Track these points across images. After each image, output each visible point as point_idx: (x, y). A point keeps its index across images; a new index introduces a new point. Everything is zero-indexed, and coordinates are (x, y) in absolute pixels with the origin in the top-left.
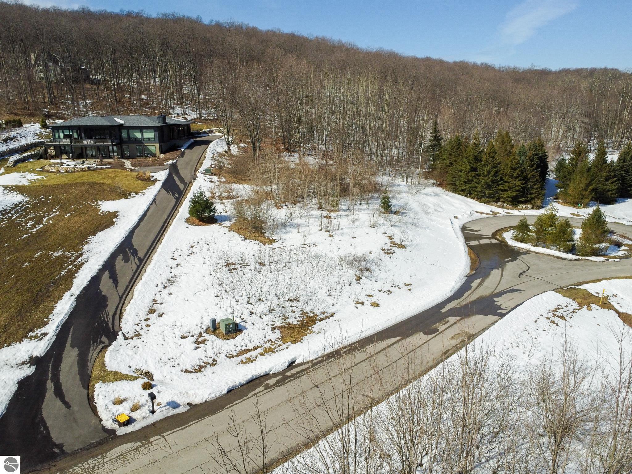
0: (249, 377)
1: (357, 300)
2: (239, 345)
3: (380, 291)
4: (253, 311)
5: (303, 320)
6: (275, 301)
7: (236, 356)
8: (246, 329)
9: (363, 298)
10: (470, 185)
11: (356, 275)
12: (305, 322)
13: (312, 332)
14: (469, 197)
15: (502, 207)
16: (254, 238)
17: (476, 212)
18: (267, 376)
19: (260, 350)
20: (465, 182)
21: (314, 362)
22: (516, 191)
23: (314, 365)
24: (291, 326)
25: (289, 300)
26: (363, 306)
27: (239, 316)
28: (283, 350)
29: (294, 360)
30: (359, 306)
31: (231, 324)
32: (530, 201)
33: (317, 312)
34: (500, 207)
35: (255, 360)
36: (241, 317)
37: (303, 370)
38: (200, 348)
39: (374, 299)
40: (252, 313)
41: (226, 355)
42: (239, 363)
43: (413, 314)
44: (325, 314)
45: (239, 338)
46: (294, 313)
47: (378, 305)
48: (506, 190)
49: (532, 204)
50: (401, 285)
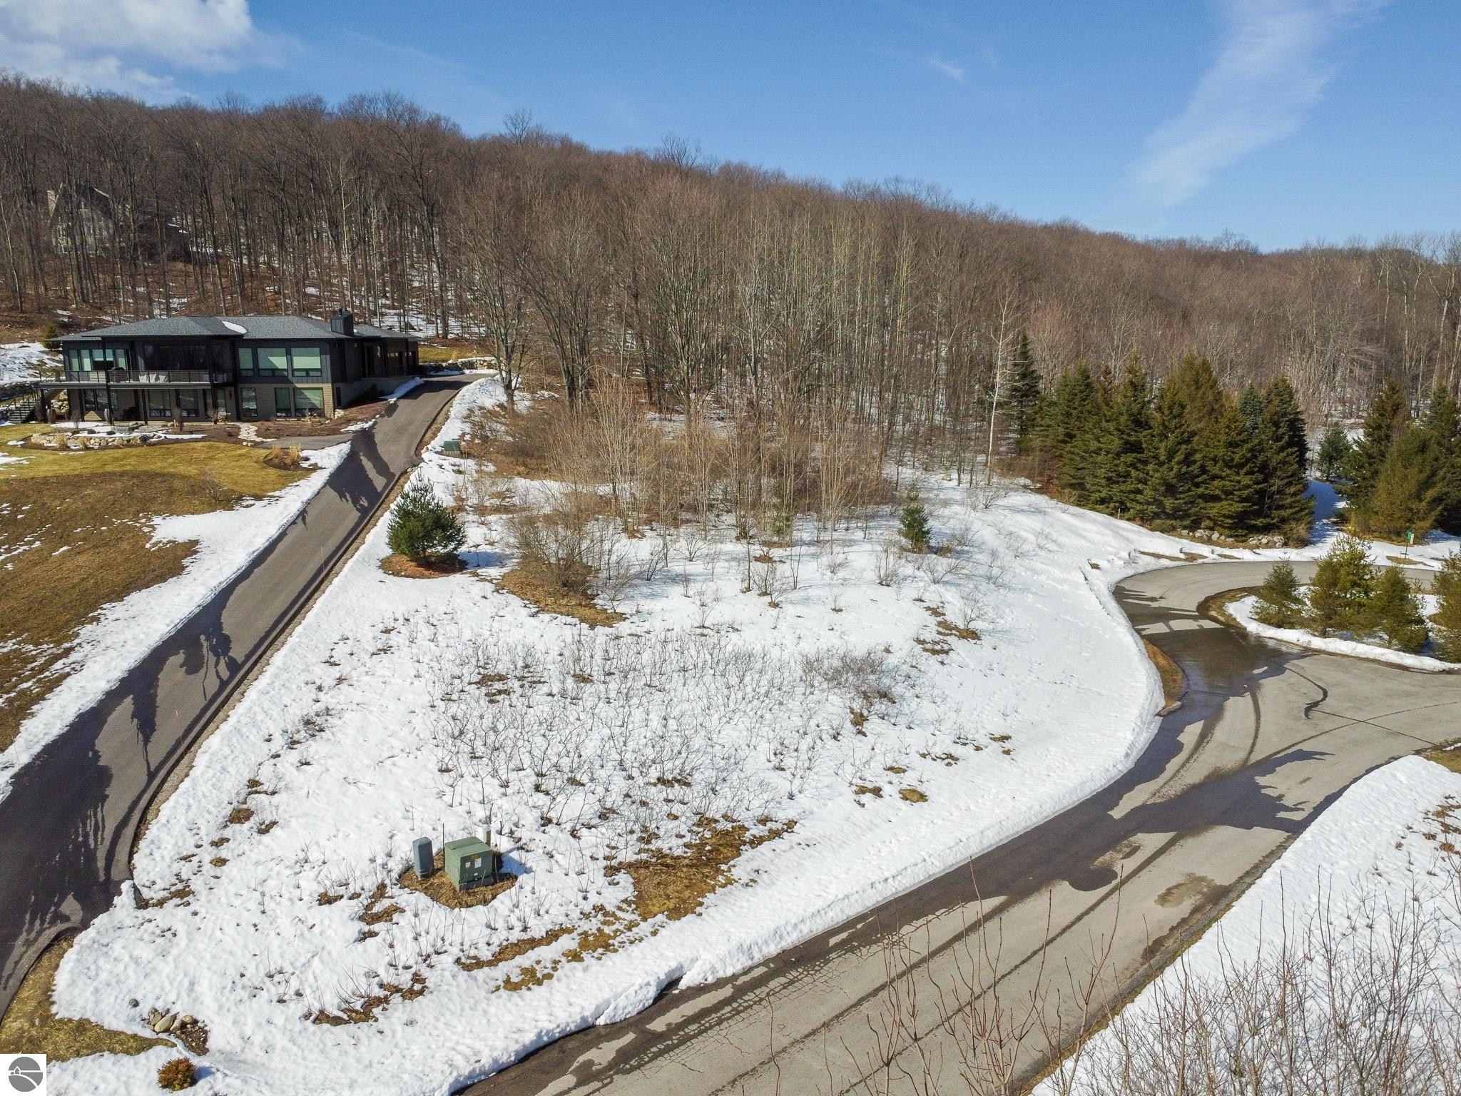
0: (528, 1038)
1: (860, 782)
2: (500, 925)
3: (924, 756)
4: (552, 815)
5: (703, 844)
6: (619, 784)
7: (490, 963)
8: (528, 871)
9: (875, 778)
10: (1123, 487)
11: (852, 711)
12: (708, 848)
13: (730, 882)
14: (1121, 518)
15: (1209, 541)
16: (564, 610)
17: (1143, 553)
18: (586, 1033)
19: (567, 943)
20: (1109, 479)
21: (739, 982)
22: (1243, 500)
23: (740, 992)
24: (665, 863)
25: (661, 780)
26: (878, 800)
27: (506, 830)
28: (641, 940)
29: (675, 977)
30: (867, 798)
31: (479, 855)
32: (1278, 528)
33: (745, 817)
34: (1201, 540)
35: (549, 976)
36: (512, 832)
37: (705, 1013)
38: (376, 934)
39: (909, 780)
40: (549, 821)
41: (458, 961)
42: (498, 988)
43: (1029, 823)
44: (769, 825)
45: (503, 901)
46: (676, 822)
47: (923, 798)
48: (1215, 499)
49: (1285, 534)
50: (983, 741)
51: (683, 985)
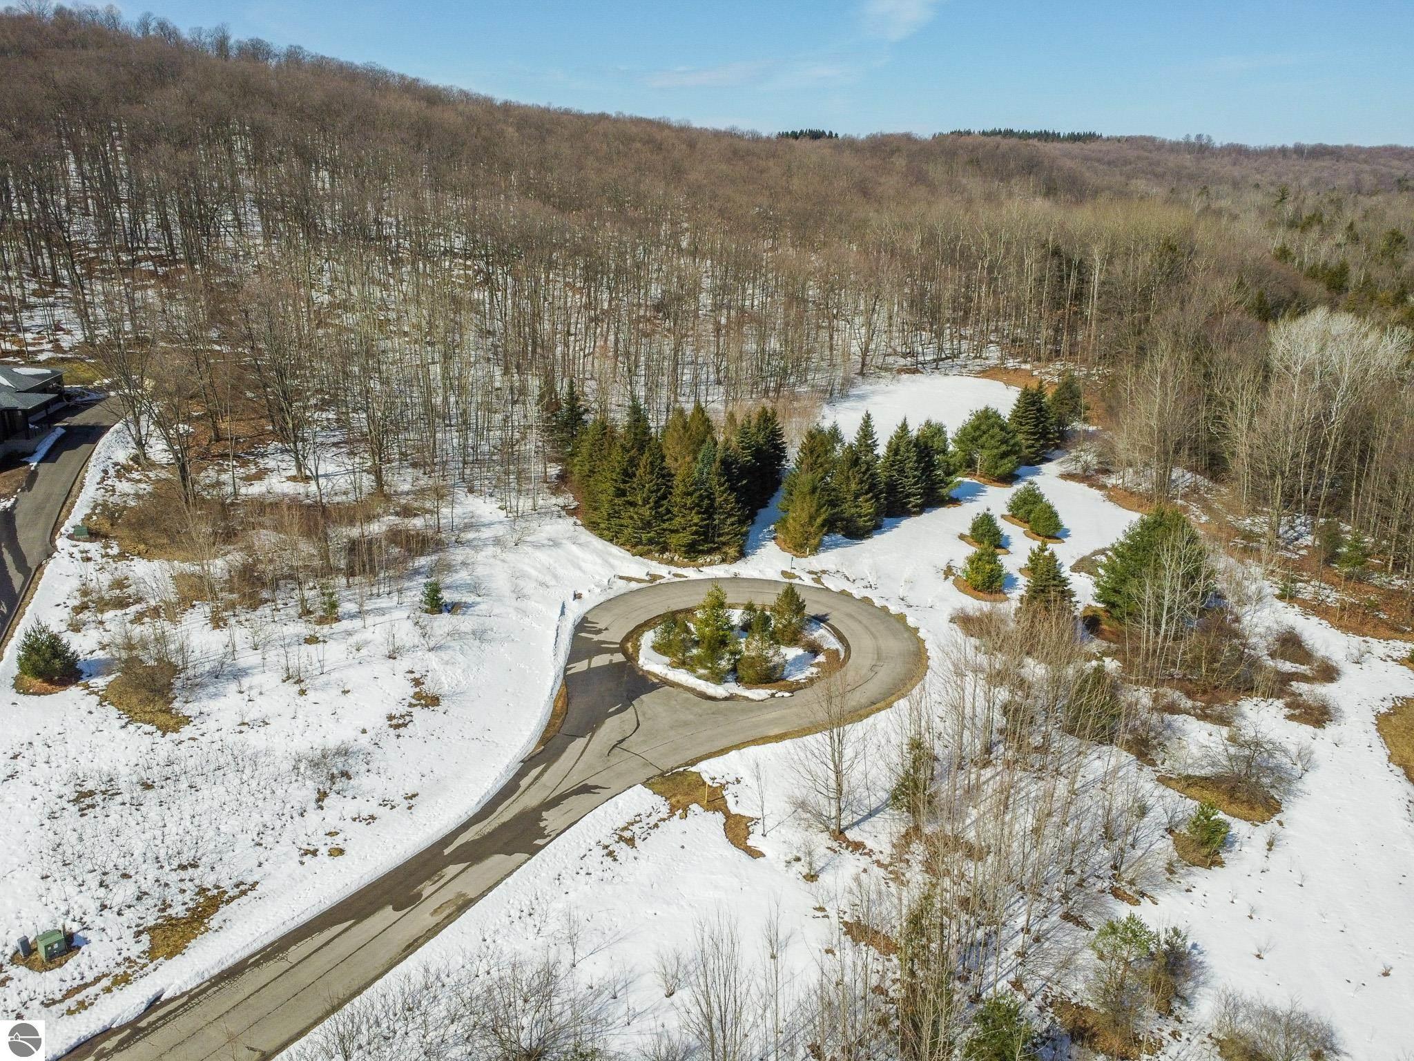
0: (73, 1041)
1: (306, 847)
2: (68, 978)
3: (354, 820)
4: (108, 903)
5: (197, 906)
6: (153, 873)
7: (61, 1001)
8: (86, 941)
9: (317, 842)
11: (319, 791)
12: (200, 909)
13: (207, 930)
14: (616, 544)
15: (671, 562)
16: (147, 718)
17: (621, 578)
18: (107, 1033)
19: (105, 982)
21: (190, 994)
22: (693, 533)
23: (191, 998)
24: (172, 922)
25: (180, 867)
26: (314, 858)
27: (77, 917)
28: (147, 975)
29: (158, 996)
30: (307, 858)
31: (58, 939)
32: (718, 550)
33: (226, 884)
34: (666, 562)
35: (92, 1004)
36: (81, 919)
37: (170, 1012)
39: (338, 840)
40: (105, 907)
41: (42, 1003)
42: (63, 1015)
43: (393, 865)
44: (241, 887)
45: (70, 965)
46: (184, 895)
47: (342, 852)
49: (722, 554)
50: (398, 800)
51: (162, 999)
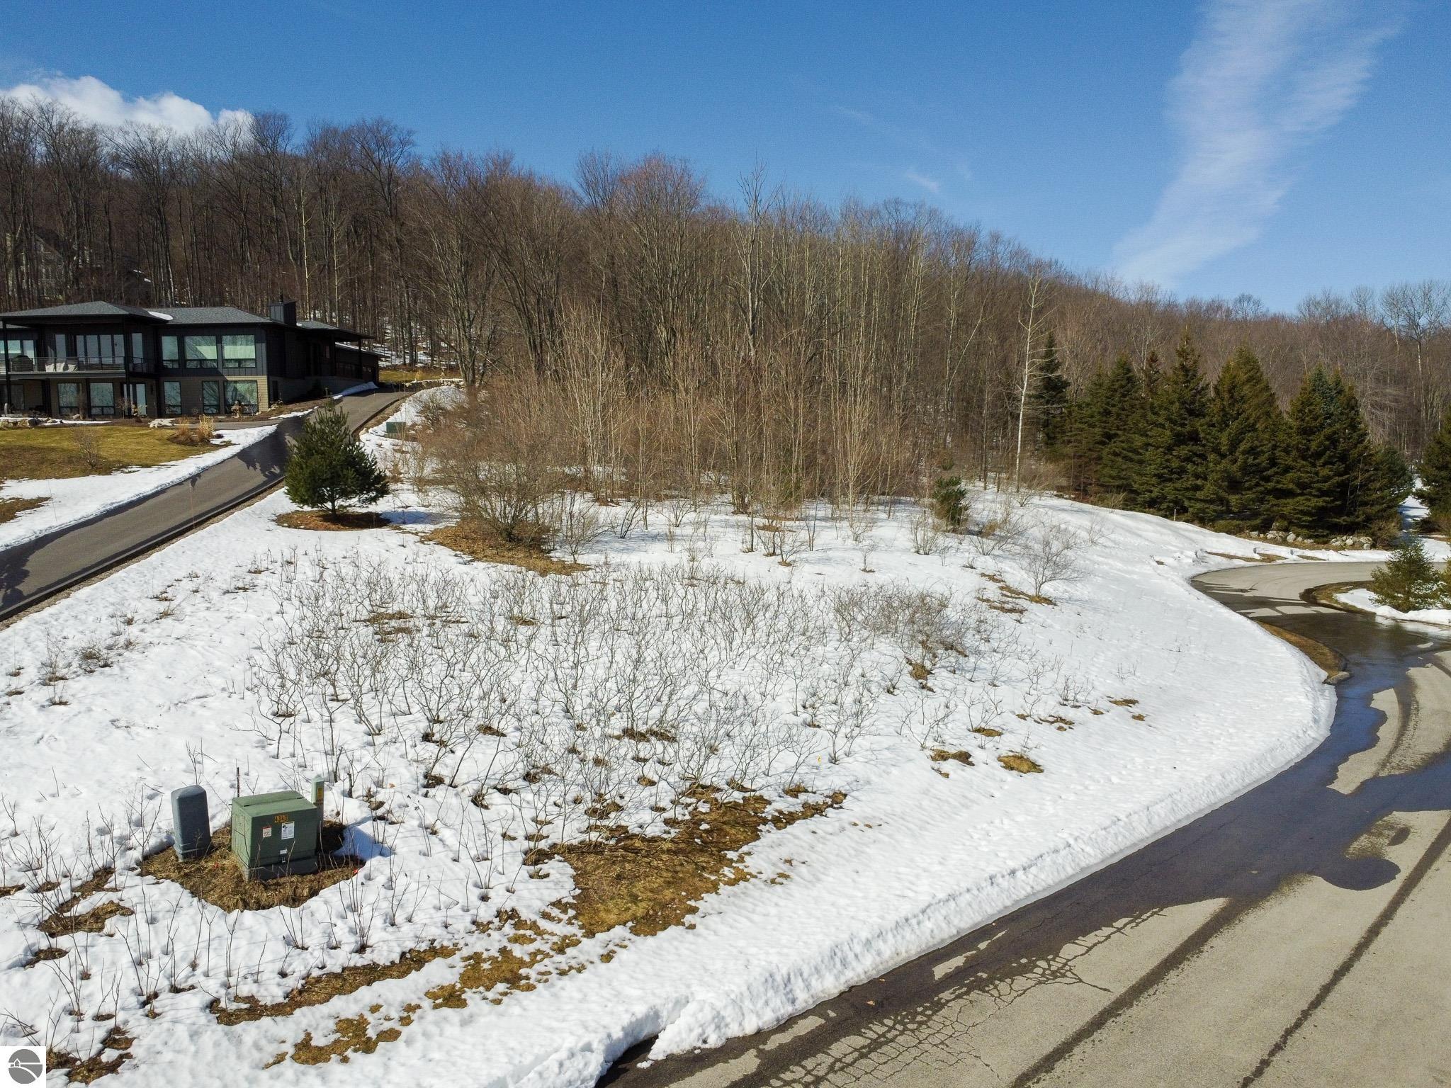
1: (937, 746)
2: (314, 939)
3: (1023, 717)
4: (444, 772)
5: (696, 821)
6: (561, 735)
7: (278, 1010)
8: (385, 851)
10: (1178, 485)
12: (704, 826)
13: (742, 877)
14: (1178, 520)
15: (1284, 542)
17: (1212, 553)
19: (439, 973)
21: (772, 1044)
23: (775, 1063)
25: (629, 733)
26: (968, 768)
27: (359, 791)
28: (581, 969)
29: (646, 1032)
30: (950, 766)
31: (291, 816)
32: (1364, 527)
33: (763, 785)
34: (1274, 541)
35: (391, 1035)
38: (62, 953)
39: (1009, 744)
40: (438, 781)
41: (213, 1006)
44: (803, 797)
45: (332, 899)
46: (653, 789)
47: (1035, 767)
49: (1372, 535)
50: (1103, 705)
51: (658, 1051)
